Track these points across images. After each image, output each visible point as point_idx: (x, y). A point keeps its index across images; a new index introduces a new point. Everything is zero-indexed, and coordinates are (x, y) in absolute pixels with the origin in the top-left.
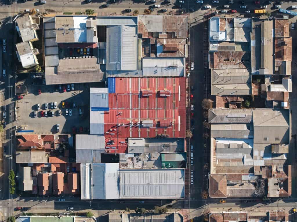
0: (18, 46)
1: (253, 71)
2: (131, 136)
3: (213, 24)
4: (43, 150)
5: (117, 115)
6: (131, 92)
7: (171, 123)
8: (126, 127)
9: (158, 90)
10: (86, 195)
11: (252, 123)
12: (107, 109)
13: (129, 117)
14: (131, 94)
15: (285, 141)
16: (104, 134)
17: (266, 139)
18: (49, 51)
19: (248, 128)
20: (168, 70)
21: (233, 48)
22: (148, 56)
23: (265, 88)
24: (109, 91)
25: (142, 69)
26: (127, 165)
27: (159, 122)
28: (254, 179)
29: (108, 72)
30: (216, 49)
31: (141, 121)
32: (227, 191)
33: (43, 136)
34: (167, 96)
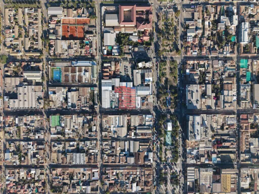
0: (144, 62)
1: (137, 127)
2: (119, 93)
3: (150, 116)
4: (115, 69)
5: (125, 90)
7: (123, 105)
8: (122, 92)
10: (103, 81)
11: (123, 127)
12: (127, 87)
13: (125, 93)
14: (131, 93)
15: (118, 136)
16: (120, 86)
17: (119, 131)
18: (143, 71)
19: (122, 126)
20: (138, 104)
21: (144, 122)
22: (141, 98)
23: (133, 131)
24: (132, 88)
25: (138, 96)
26: (111, 92)
27: (123, 101)
28: (107, 128)
29: (137, 87)
30: (143, 117)
31: (124, 96)
32: (104, 120)
33: (119, 69)
34: (130, 103)
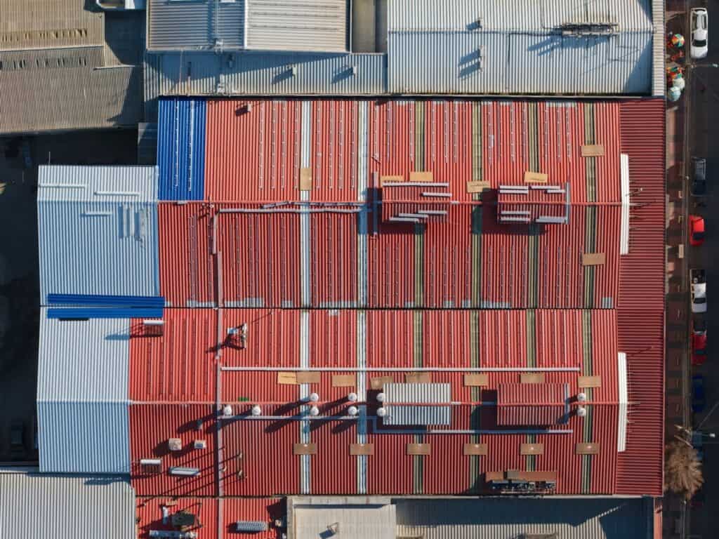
2: (306, 488)
5: (215, 350)
6: (304, 196)
7: (574, 399)
8: (274, 427)
9: (487, 185)
12: (151, 305)
13: (293, 360)
14: (308, 204)
16: (128, 470)
20: (552, 49)
24: (165, 187)
25: (379, 46)
27: (489, 395)
29: (157, 60)
31: (376, 384)
34: (543, 224)
